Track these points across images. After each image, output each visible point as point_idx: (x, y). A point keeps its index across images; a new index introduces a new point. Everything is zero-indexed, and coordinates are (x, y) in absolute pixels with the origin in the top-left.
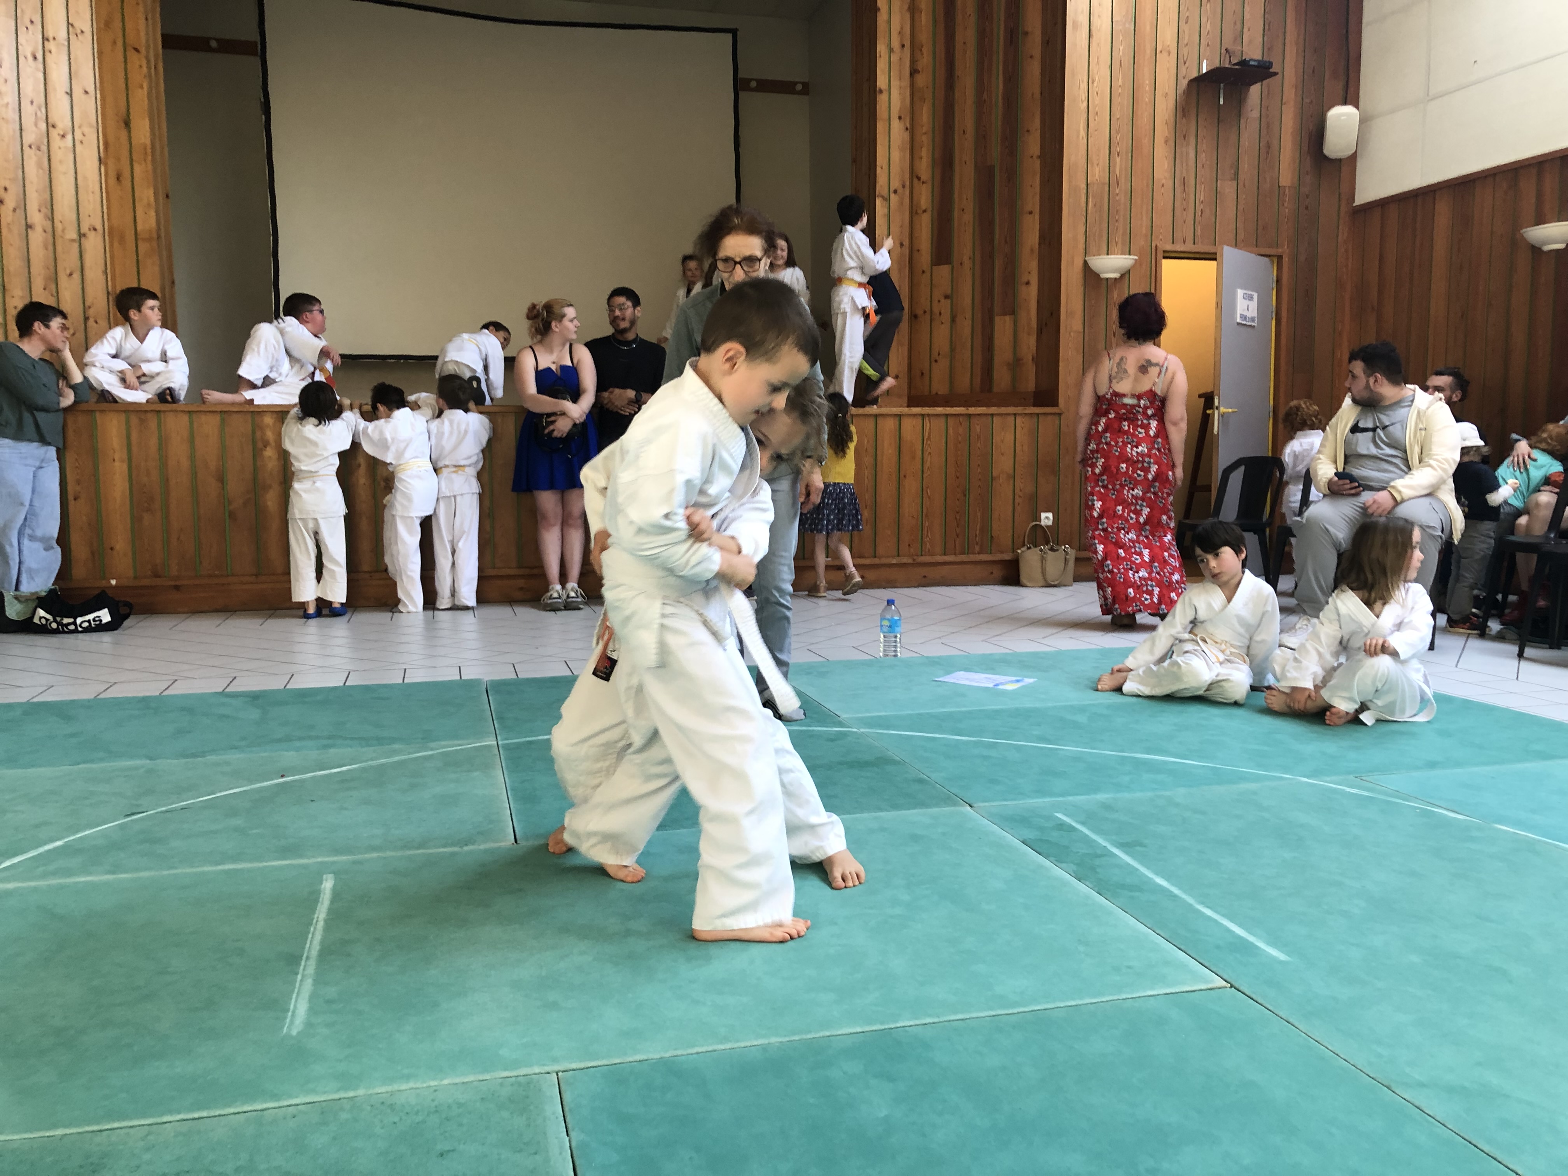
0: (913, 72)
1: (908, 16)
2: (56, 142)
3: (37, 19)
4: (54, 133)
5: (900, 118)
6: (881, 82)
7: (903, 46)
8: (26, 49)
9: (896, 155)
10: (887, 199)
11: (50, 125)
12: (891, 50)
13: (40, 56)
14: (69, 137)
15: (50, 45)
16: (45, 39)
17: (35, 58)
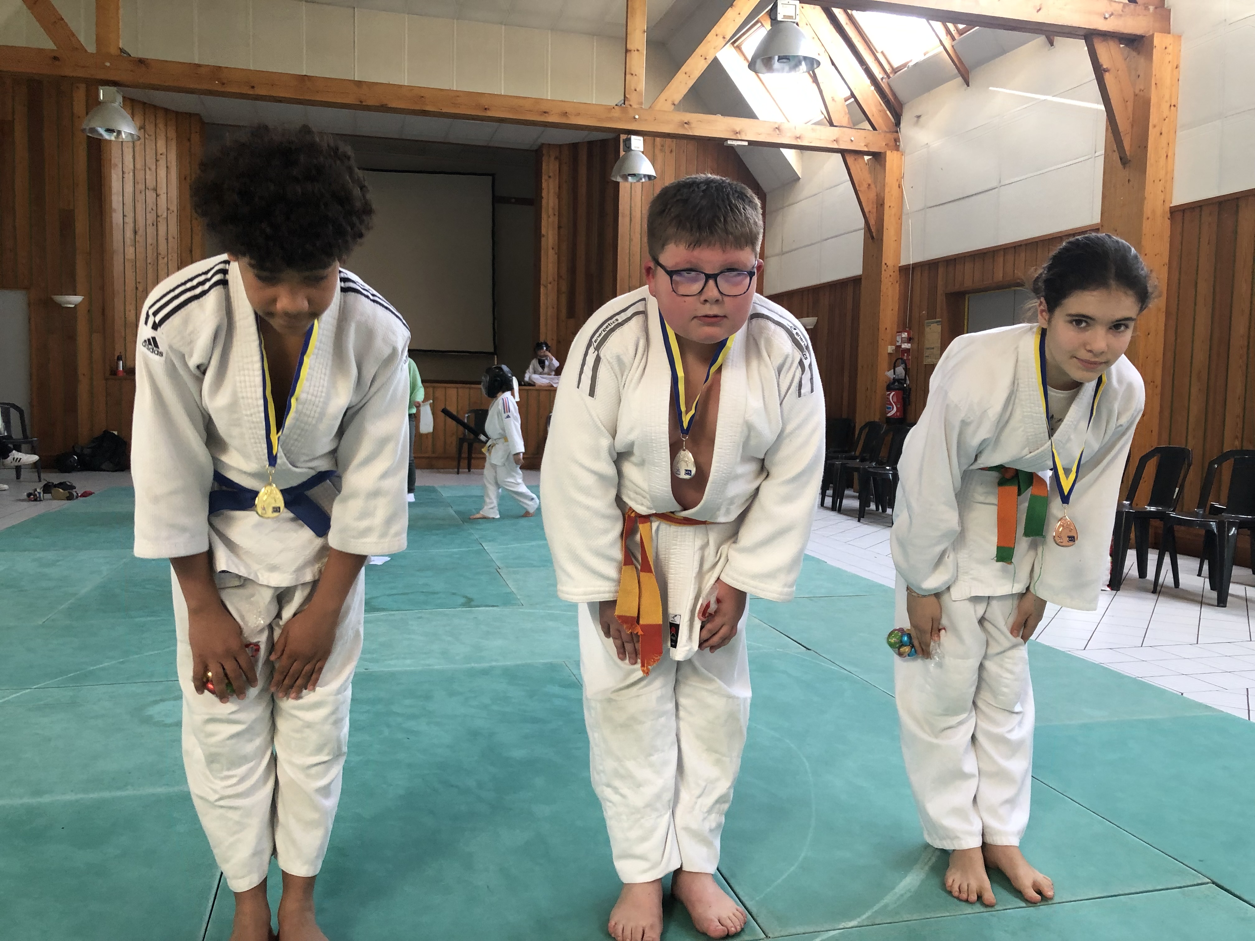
0: (559, 227)
1: (557, 201)
2: (161, 261)
3: (154, 208)
4: (160, 258)
5: (553, 248)
6: (544, 231)
7: (555, 215)
8: (149, 222)
9: (550, 265)
10: (546, 287)
11: (158, 254)
12: (549, 217)
13: (155, 224)
14: (166, 259)
15: (159, 219)
16: (157, 216)
17: (153, 225)
